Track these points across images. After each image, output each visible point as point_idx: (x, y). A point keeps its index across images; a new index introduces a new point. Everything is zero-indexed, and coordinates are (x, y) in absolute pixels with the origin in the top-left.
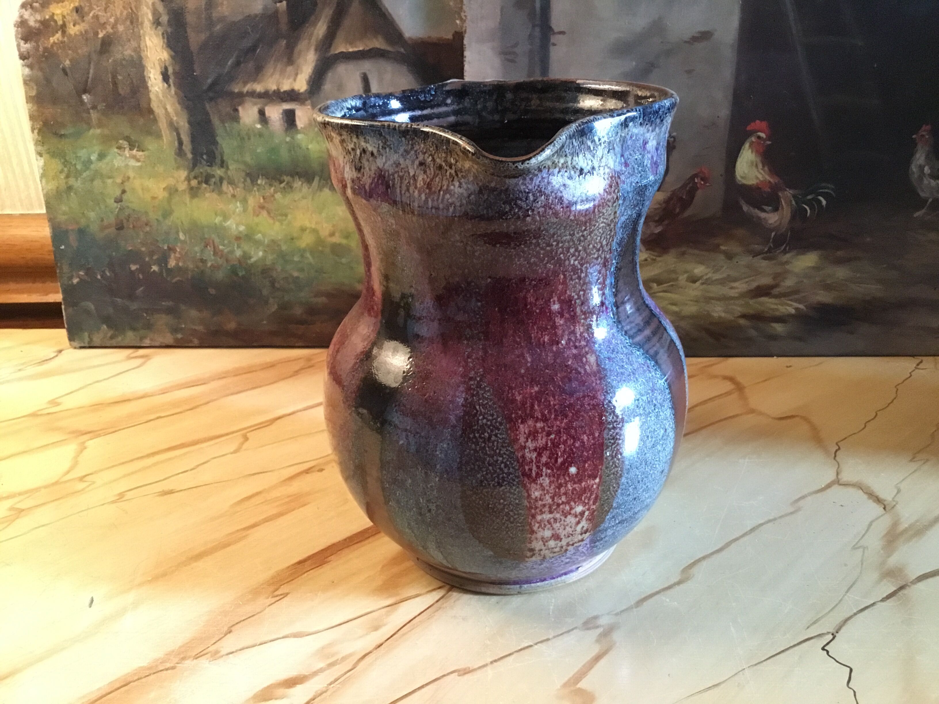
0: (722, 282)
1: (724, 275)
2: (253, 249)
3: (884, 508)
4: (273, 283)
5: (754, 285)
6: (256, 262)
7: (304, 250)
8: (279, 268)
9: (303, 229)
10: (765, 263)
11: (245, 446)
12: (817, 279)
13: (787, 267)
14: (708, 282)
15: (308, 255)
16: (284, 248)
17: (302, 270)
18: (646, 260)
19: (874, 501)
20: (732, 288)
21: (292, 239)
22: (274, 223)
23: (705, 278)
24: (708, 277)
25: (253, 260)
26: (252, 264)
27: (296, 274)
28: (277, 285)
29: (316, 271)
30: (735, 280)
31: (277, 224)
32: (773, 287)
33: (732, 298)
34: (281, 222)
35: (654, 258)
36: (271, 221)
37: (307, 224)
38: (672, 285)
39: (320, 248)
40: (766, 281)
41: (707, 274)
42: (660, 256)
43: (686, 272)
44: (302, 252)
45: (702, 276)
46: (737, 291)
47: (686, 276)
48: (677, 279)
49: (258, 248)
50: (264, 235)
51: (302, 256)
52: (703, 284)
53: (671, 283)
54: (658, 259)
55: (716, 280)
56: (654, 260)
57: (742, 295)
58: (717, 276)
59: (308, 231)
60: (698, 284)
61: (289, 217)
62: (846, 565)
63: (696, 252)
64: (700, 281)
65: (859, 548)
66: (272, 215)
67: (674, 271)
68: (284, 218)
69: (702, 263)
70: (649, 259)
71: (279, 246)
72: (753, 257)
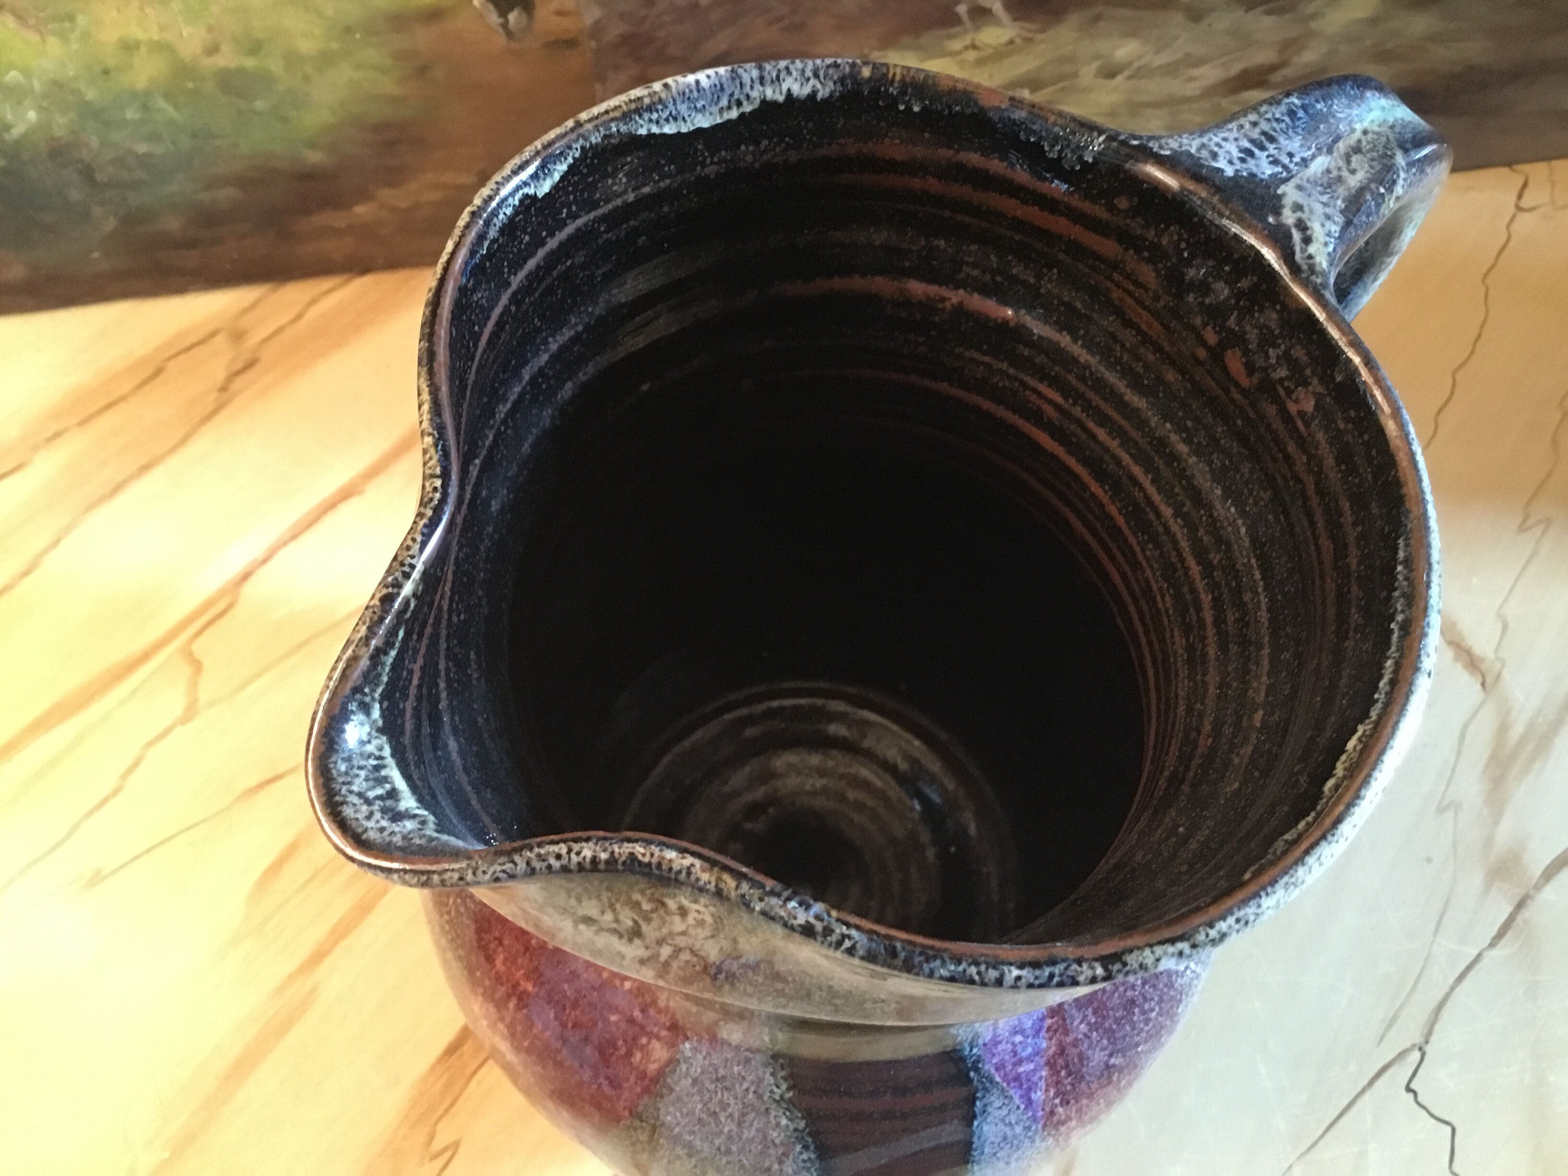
0: (1171, 70)
1: (1178, 56)
2: (8, 107)
3: (1483, 684)
4: (88, 174)
5: (1236, 69)
6: (25, 136)
7: (148, 93)
8: (94, 142)
9: (129, 47)
10: (1268, 21)
11: (205, 692)
12: (1368, 42)
13: (1313, 25)
14: (1142, 73)
15: (161, 103)
16: (91, 94)
17: (153, 137)
18: (1011, 42)
19: (1465, 666)
20: (1191, 79)
21: (106, 72)
22: (44, 41)
23: (1136, 65)
24: (1142, 62)
25: (17, 131)
26: (17, 142)
27: (142, 148)
28: (100, 177)
29: (194, 136)
30: (1198, 63)
31: (53, 42)
32: (1273, 68)
33: (1187, 100)
34: (64, 37)
35: (1030, 35)
36: (34, 38)
37: (137, 33)
38: (1062, 89)
39: (190, 85)
40: (1262, 57)
41: (1140, 57)
42: (1042, 31)
43: (1097, 57)
44: (143, 100)
45: (1130, 64)
46: (1196, 84)
47: (1095, 65)
48: (1076, 75)
49: (20, 103)
50: (27, 72)
51: (146, 108)
52: (1130, 78)
53: (1059, 86)
54: (1040, 37)
55: (1159, 67)
56: (1028, 41)
57: (1209, 92)
58: (1163, 59)
59: (143, 49)
60: (1119, 78)
61: (81, 20)
62: (1429, 860)
63: (1126, 12)
64: (1126, 73)
65: (1446, 809)
66: (32, 22)
67: (1071, 59)
68: (67, 24)
69: (1132, 35)
70: (1018, 41)
71: (76, 92)
72: (1246, 11)
